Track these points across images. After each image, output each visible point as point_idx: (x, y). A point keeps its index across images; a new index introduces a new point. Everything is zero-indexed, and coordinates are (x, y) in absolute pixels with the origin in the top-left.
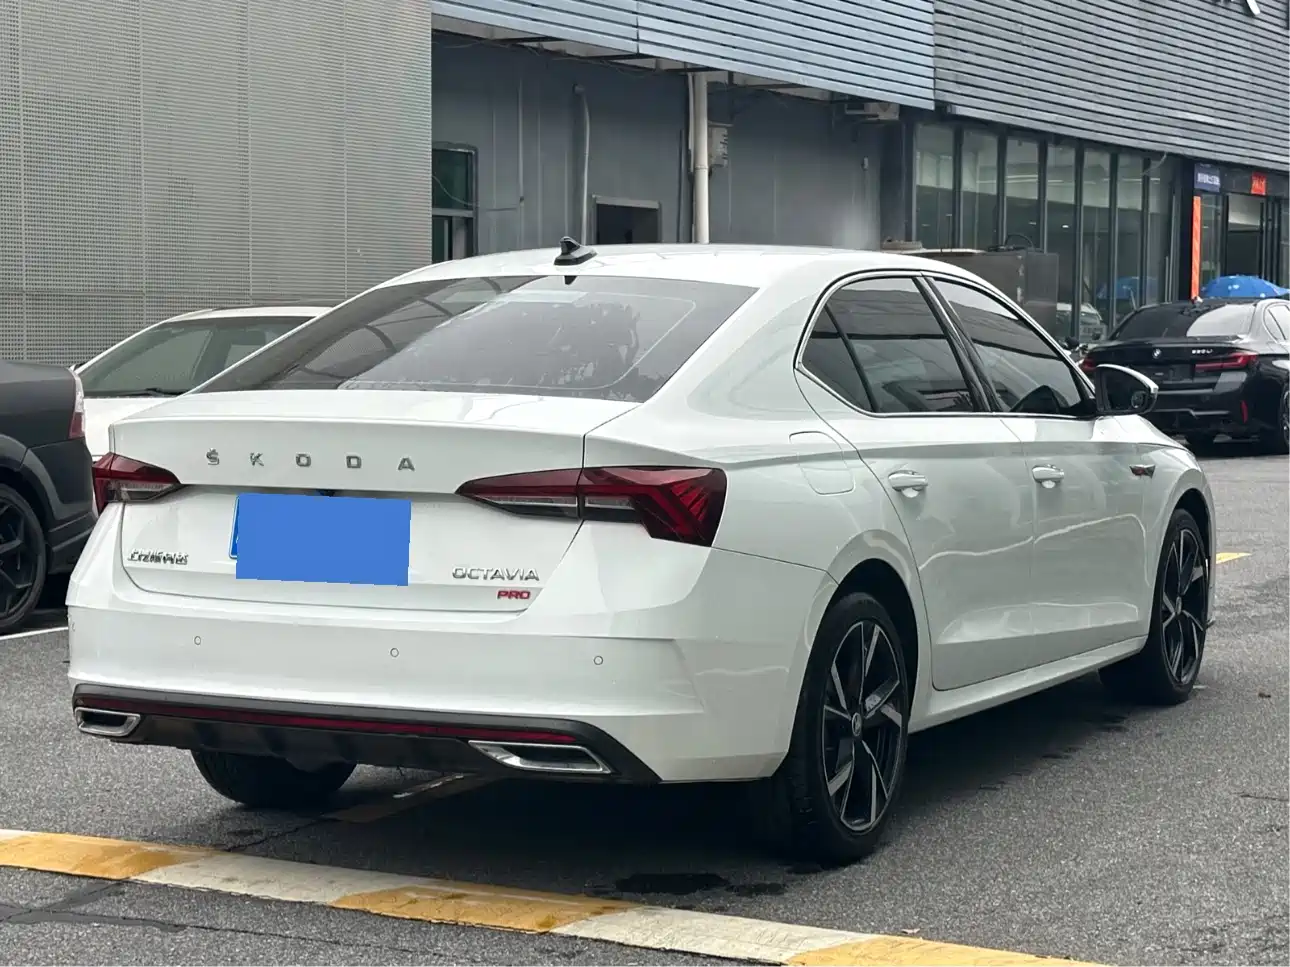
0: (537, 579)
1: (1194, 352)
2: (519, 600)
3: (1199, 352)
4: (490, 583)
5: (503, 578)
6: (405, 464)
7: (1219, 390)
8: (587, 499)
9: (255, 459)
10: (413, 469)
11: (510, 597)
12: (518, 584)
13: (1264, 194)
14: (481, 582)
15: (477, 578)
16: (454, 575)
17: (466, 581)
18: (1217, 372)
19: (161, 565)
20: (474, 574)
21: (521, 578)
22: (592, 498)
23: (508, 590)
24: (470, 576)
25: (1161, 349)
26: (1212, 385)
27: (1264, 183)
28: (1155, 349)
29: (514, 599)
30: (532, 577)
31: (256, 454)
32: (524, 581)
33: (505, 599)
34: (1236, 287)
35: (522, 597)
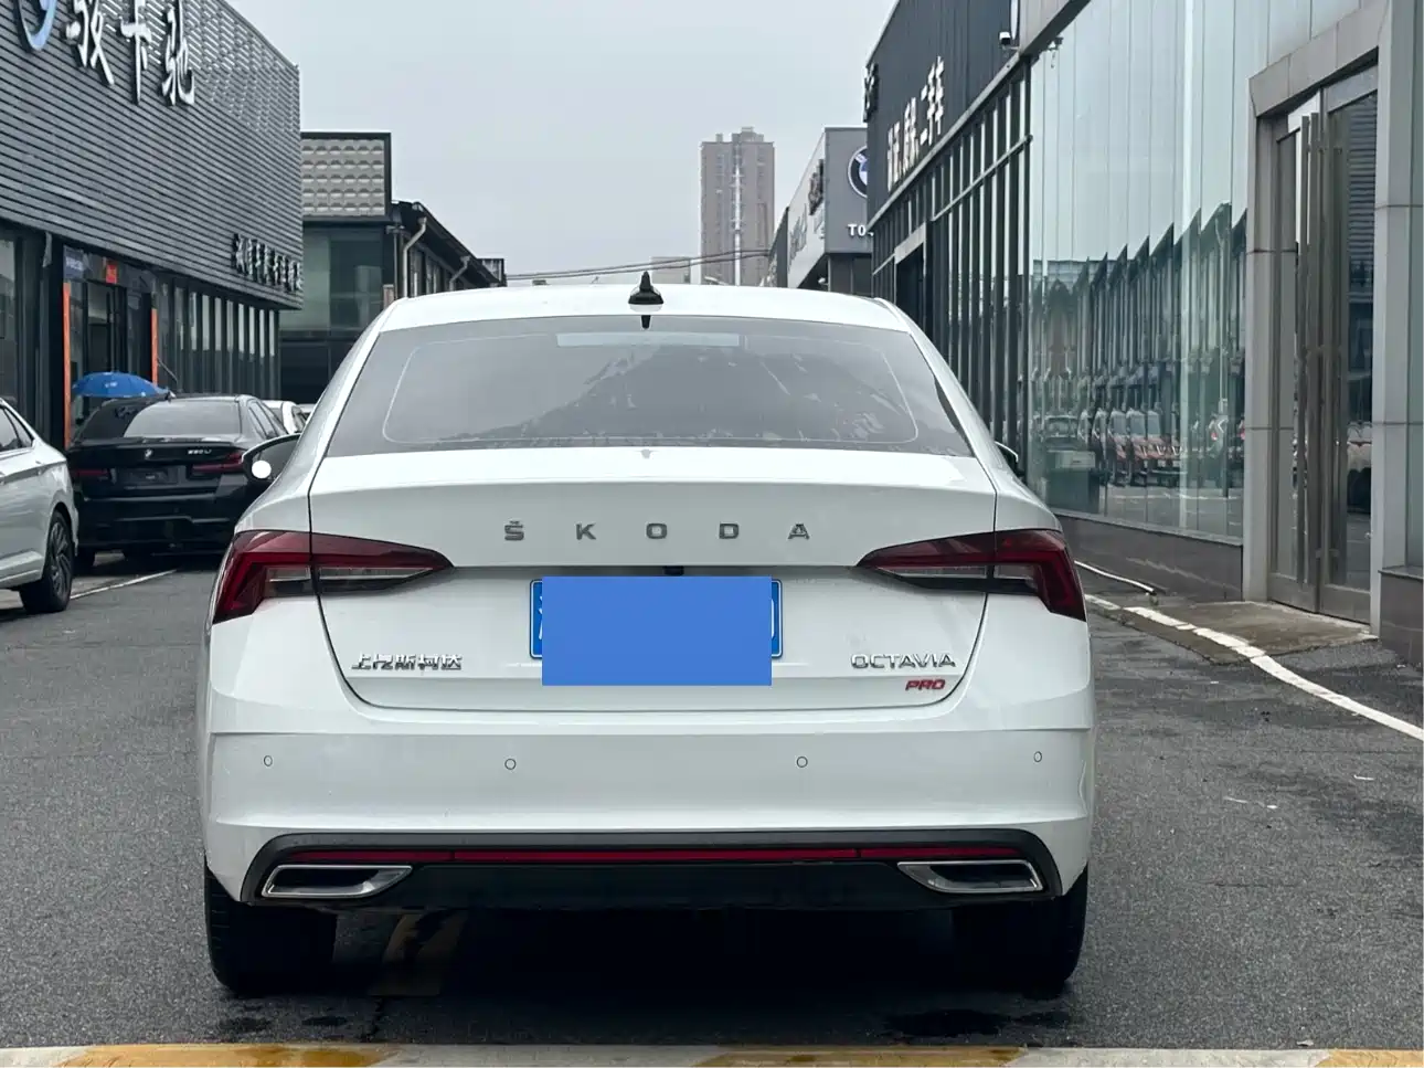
0: (953, 664)
1: (190, 452)
2: (931, 691)
3: (196, 452)
4: (898, 672)
5: (913, 665)
6: (799, 531)
7: (219, 494)
8: (996, 568)
9: (583, 532)
10: (808, 537)
11: (920, 688)
12: (930, 672)
13: (115, 282)
14: (888, 671)
15: (882, 667)
16: (854, 665)
17: (870, 672)
18: (217, 474)
19: (416, 673)
20: (878, 662)
21: (935, 664)
22: (1004, 567)
23: (920, 679)
24: (873, 665)
25: (151, 449)
26: (213, 490)
27: (115, 271)
28: (145, 450)
29: (924, 689)
30: (946, 662)
31: (584, 526)
32: (938, 668)
33: (915, 691)
34: (114, 384)
35: (934, 688)
